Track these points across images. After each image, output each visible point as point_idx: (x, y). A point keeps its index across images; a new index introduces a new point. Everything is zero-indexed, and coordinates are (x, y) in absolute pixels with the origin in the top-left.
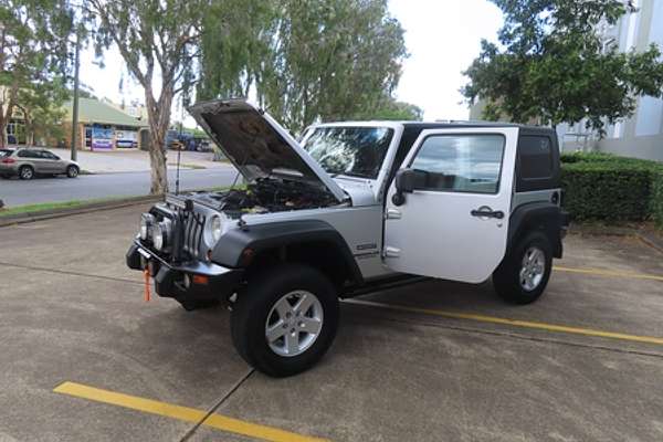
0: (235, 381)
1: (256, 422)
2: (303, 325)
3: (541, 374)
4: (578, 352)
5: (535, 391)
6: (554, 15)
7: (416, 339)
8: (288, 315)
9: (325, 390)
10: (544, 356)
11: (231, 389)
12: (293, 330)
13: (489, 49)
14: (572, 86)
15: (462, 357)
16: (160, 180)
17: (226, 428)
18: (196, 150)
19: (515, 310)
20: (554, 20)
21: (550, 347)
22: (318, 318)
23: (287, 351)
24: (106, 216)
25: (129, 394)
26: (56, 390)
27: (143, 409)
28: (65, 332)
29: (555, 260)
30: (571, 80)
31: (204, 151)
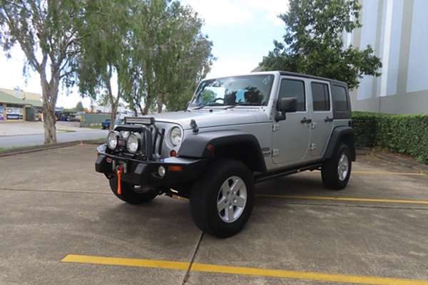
0: (195, 243)
1: (227, 265)
2: (235, 201)
3: (378, 223)
5: (382, 232)
6: (314, 28)
7: (291, 211)
8: (228, 193)
9: (258, 243)
11: (196, 248)
12: (230, 204)
13: (279, 46)
14: (331, 68)
15: (326, 218)
16: (52, 137)
17: (211, 271)
18: (66, 120)
19: (336, 193)
20: (314, 31)
22: (243, 196)
23: (227, 219)
24: (25, 157)
25: (123, 257)
26: (63, 260)
27: (141, 265)
28: (44, 224)
29: (352, 163)
30: (330, 64)
31: (72, 121)
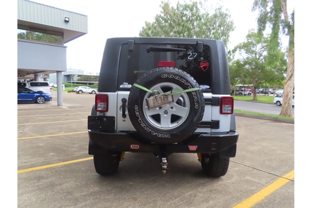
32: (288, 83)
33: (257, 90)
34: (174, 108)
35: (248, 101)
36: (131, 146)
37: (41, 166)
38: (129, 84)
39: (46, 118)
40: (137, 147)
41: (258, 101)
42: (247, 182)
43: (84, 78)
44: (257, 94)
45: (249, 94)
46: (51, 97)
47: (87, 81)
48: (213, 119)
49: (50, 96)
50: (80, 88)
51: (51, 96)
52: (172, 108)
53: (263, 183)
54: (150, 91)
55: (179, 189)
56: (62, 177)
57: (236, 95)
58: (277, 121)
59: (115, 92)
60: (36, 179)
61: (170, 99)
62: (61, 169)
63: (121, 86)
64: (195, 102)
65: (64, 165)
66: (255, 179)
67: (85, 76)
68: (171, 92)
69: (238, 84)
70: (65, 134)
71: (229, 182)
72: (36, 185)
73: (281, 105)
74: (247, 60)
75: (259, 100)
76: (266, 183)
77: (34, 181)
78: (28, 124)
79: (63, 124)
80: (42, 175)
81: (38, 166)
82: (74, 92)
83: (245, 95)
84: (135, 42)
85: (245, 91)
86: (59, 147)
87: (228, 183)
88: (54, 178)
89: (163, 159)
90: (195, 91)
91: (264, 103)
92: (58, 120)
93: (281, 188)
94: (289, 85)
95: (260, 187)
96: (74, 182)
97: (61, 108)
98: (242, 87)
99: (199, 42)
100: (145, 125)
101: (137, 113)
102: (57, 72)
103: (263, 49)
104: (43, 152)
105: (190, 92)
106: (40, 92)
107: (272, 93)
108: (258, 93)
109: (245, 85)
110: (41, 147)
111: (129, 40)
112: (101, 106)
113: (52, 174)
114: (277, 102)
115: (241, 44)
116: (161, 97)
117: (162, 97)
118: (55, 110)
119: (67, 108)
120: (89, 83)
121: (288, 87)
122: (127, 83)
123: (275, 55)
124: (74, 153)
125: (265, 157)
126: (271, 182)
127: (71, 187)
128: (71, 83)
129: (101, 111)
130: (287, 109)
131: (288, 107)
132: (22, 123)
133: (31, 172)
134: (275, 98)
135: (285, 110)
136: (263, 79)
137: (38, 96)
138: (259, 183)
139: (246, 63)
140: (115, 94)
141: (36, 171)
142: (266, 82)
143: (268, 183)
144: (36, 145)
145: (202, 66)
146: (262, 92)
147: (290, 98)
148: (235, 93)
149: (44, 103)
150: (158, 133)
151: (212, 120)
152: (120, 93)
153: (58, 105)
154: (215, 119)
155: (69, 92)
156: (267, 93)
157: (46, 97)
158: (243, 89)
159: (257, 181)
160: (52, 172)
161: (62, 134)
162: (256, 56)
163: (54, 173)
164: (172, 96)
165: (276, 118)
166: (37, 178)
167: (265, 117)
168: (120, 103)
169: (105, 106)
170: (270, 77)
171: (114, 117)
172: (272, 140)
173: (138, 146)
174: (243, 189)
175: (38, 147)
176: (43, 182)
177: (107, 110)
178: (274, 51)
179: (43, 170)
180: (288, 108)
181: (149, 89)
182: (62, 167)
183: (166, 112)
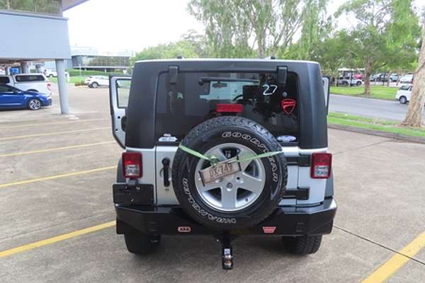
3: (95, 197)
4: (81, 215)
5: (95, 190)
10: (98, 205)
21: (98, 211)
32: (420, 73)
33: (371, 77)
34: (241, 179)
35: (356, 95)
36: (179, 229)
37: (47, 238)
38: (172, 136)
39: (46, 141)
40: (187, 229)
41: (372, 96)
42: (348, 262)
43: (99, 60)
44: (371, 83)
45: (359, 83)
46: (50, 100)
47: (104, 65)
48: (300, 186)
49: (48, 99)
50: (94, 79)
51: (50, 98)
52: (238, 178)
53: (371, 264)
54: (203, 157)
55: (248, 279)
56: (79, 258)
57: (337, 85)
58: (397, 139)
59: (152, 147)
60: (42, 264)
61: (236, 168)
62: (77, 243)
63: (161, 140)
64: (272, 172)
65: (80, 235)
66: (358, 258)
67: (101, 57)
68: (238, 159)
69: (341, 68)
70: (79, 173)
71: (321, 263)
72: (43, 275)
73: (406, 102)
74: (356, 30)
75: (373, 94)
76: (375, 264)
77: (40, 268)
78: (20, 153)
79: (73, 153)
80: (51, 256)
81: (44, 239)
82: (85, 85)
83: (352, 85)
84: (180, 69)
85: (352, 78)
86: (71, 199)
87: (319, 265)
88: (69, 261)
89: (226, 250)
90: (274, 156)
91: (381, 99)
92: (64, 144)
93: (395, 274)
94: (421, 75)
95: (366, 272)
96: (98, 269)
97: (67, 119)
98: (348, 72)
99: (280, 68)
100: (198, 206)
101: (187, 190)
102: (57, 60)
103: (384, 10)
104: (47, 211)
105: (266, 158)
106: (33, 92)
107: (395, 81)
108: (371, 81)
109: (353, 70)
110: (44, 201)
111: (171, 67)
112: (131, 169)
113: (65, 254)
114: (401, 97)
115: (349, 2)
116: (222, 167)
117: (224, 166)
118: (58, 123)
119: (77, 118)
120: (107, 69)
121: (420, 78)
122: (170, 135)
123: (404, 25)
124: (94, 212)
125: (376, 213)
126: (382, 263)
127: (94, 278)
128: (79, 69)
129: (132, 178)
130: (415, 113)
131: (417, 110)
132: (11, 153)
133: (33, 249)
134: (399, 92)
135: (412, 115)
136: (382, 60)
137: (31, 99)
138: (364, 266)
139: (355, 34)
140: (152, 152)
141: (41, 247)
142: (386, 66)
143: (377, 264)
144: (35, 197)
145: (284, 107)
146: (379, 79)
147: (421, 97)
148: (336, 82)
149: (40, 109)
150: (218, 217)
151: (298, 188)
152: (160, 149)
153: (63, 113)
154: (302, 185)
155: (76, 85)
156: (387, 81)
157: (42, 99)
158: (349, 75)
159: (361, 260)
160: (64, 250)
161: (73, 173)
162: (372, 23)
163: (68, 251)
164: (239, 163)
165: (397, 135)
166: (44, 262)
167: (381, 132)
168: (160, 166)
169: (138, 169)
170: (392, 57)
171: (152, 186)
172: (389, 179)
173: (189, 229)
174: (340, 277)
175: (39, 200)
176: (53, 269)
177: (141, 175)
178: (401, 19)
179: (50, 246)
180: (417, 112)
181: (203, 154)
182: (78, 240)
183: (229, 185)
